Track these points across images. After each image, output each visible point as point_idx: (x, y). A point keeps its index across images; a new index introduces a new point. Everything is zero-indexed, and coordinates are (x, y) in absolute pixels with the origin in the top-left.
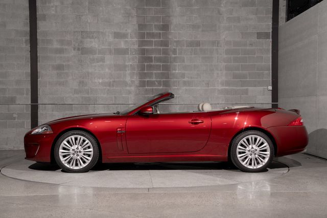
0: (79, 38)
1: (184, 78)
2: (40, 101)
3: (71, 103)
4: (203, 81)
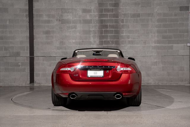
0: (60, 13)
1: (129, 39)
2: (35, 55)
3: (55, 56)
4: (142, 41)
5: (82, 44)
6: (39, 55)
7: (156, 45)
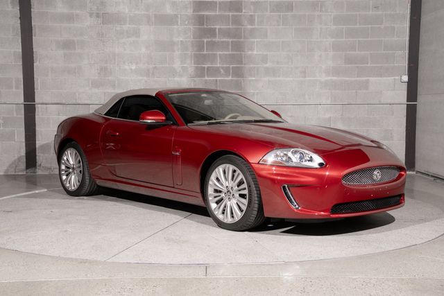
1: (266, 63)
2: (37, 100)
3: (86, 102)
4: (297, 68)
5: (153, 74)
6: (47, 99)
7: (329, 78)
